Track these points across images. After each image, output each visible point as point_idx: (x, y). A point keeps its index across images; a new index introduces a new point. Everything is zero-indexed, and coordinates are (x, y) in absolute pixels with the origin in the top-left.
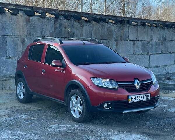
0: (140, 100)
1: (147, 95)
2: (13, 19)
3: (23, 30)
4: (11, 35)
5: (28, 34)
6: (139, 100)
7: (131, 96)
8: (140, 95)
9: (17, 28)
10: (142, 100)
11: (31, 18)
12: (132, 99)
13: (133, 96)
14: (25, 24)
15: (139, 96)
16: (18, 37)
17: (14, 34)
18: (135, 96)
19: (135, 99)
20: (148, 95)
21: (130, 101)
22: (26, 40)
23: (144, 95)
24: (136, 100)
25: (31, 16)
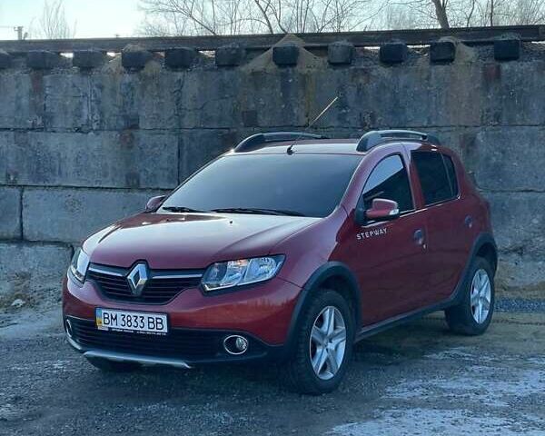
0: (132, 328)
1: (155, 316)
2: (433, 76)
3: (471, 107)
4: (425, 124)
5: (492, 118)
6: (126, 327)
7: (103, 311)
8: (132, 314)
9: (447, 102)
10: (138, 329)
11: (506, 66)
12: (107, 321)
13: (109, 312)
14: (478, 88)
15: (127, 314)
16: (449, 131)
17: (434, 123)
18: (114, 313)
19: (114, 323)
20: (160, 316)
21: (103, 325)
22: (480, 137)
23: (146, 316)
24: (118, 325)
25: (507, 59)
